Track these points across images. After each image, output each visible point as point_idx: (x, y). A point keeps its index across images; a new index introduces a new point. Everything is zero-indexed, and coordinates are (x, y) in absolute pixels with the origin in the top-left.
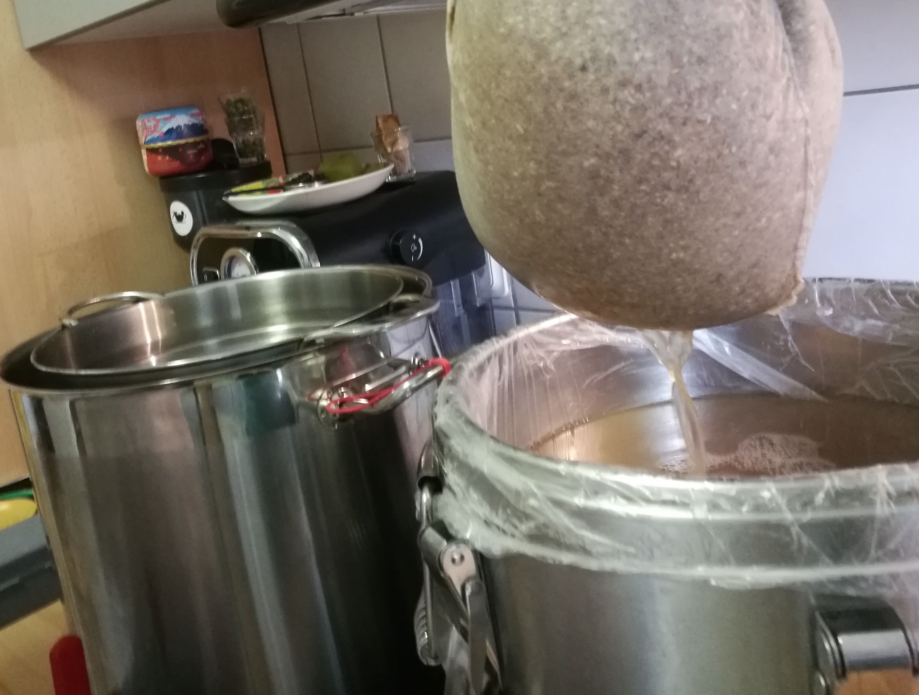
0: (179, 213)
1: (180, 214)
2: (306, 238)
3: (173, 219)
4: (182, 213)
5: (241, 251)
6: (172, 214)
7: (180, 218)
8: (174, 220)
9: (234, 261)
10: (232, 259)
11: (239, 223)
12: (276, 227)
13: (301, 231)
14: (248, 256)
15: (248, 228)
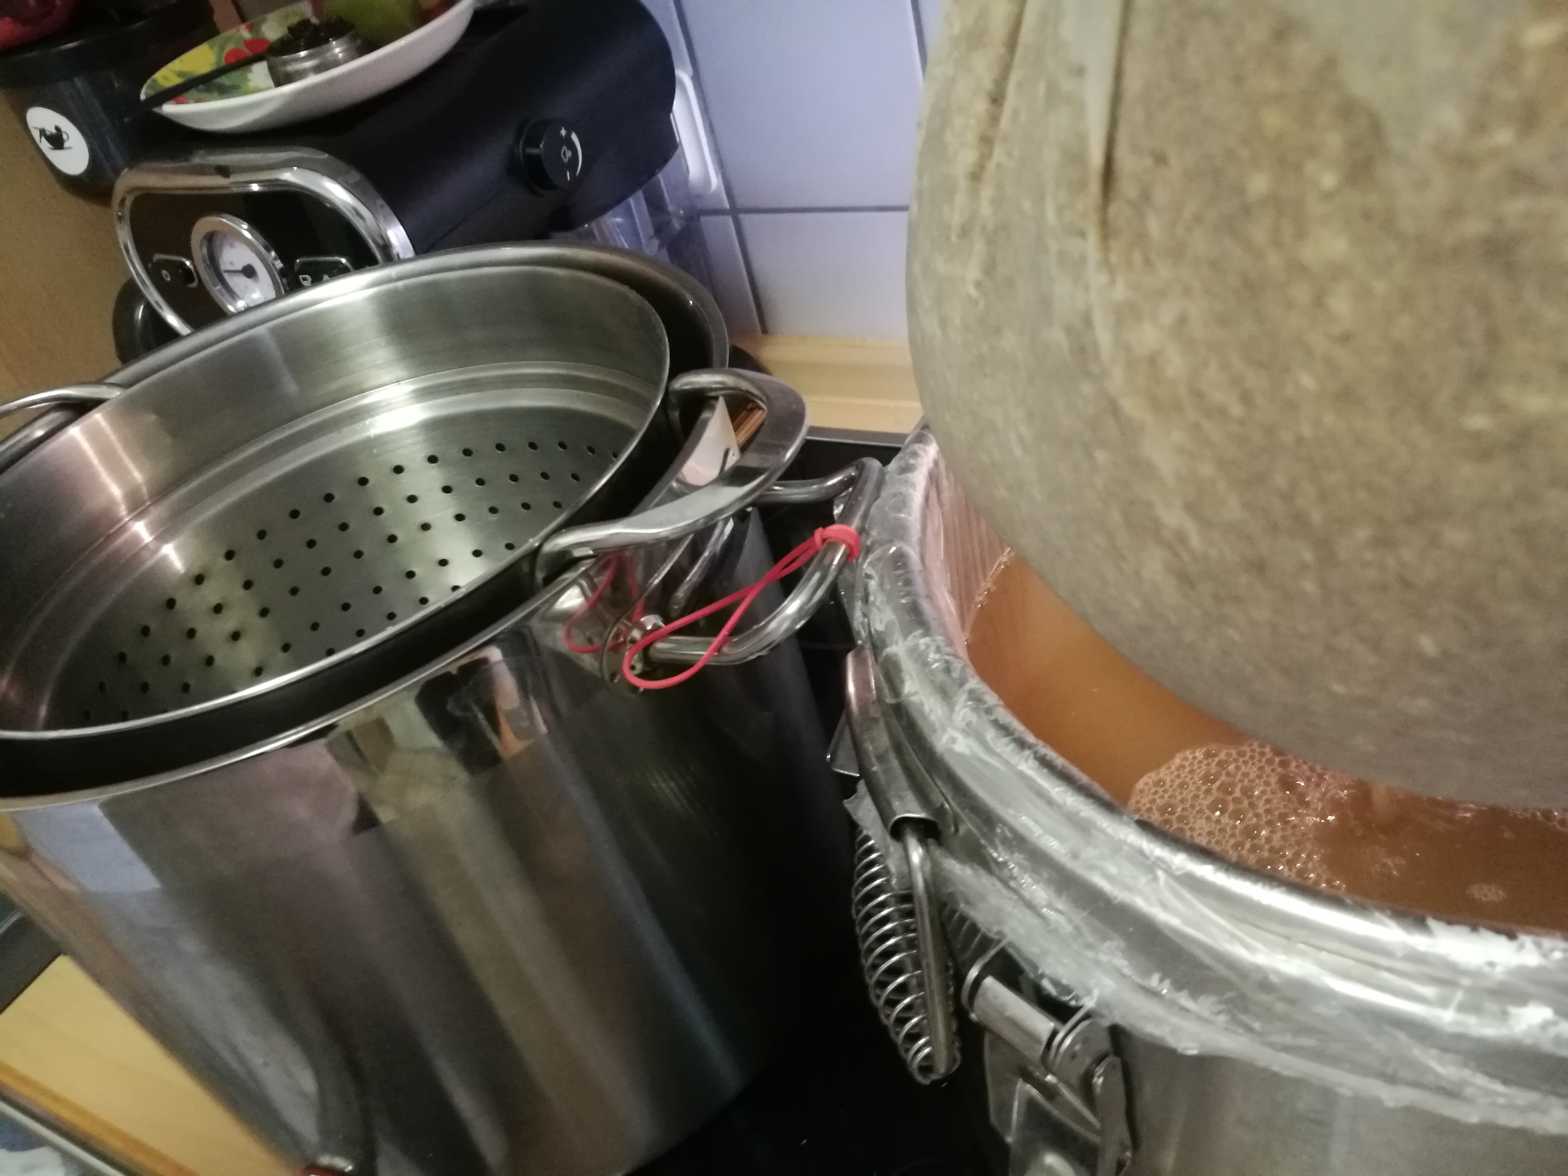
0: (50, 129)
1: (54, 131)
2: (355, 176)
3: (40, 142)
4: (57, 128)
5: (226, 220)
6: (36, 134)
7: (57, 140)
8: (45, 145)
9: (217, 241)
10: (210, 238)
11: (199, 159)
12: (287, 165)
13: (341, 165)
14: (244, 228)
15: (224, 171)
